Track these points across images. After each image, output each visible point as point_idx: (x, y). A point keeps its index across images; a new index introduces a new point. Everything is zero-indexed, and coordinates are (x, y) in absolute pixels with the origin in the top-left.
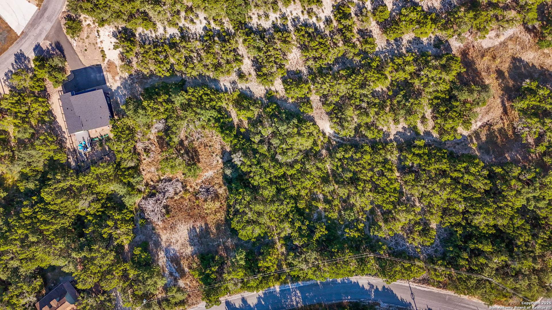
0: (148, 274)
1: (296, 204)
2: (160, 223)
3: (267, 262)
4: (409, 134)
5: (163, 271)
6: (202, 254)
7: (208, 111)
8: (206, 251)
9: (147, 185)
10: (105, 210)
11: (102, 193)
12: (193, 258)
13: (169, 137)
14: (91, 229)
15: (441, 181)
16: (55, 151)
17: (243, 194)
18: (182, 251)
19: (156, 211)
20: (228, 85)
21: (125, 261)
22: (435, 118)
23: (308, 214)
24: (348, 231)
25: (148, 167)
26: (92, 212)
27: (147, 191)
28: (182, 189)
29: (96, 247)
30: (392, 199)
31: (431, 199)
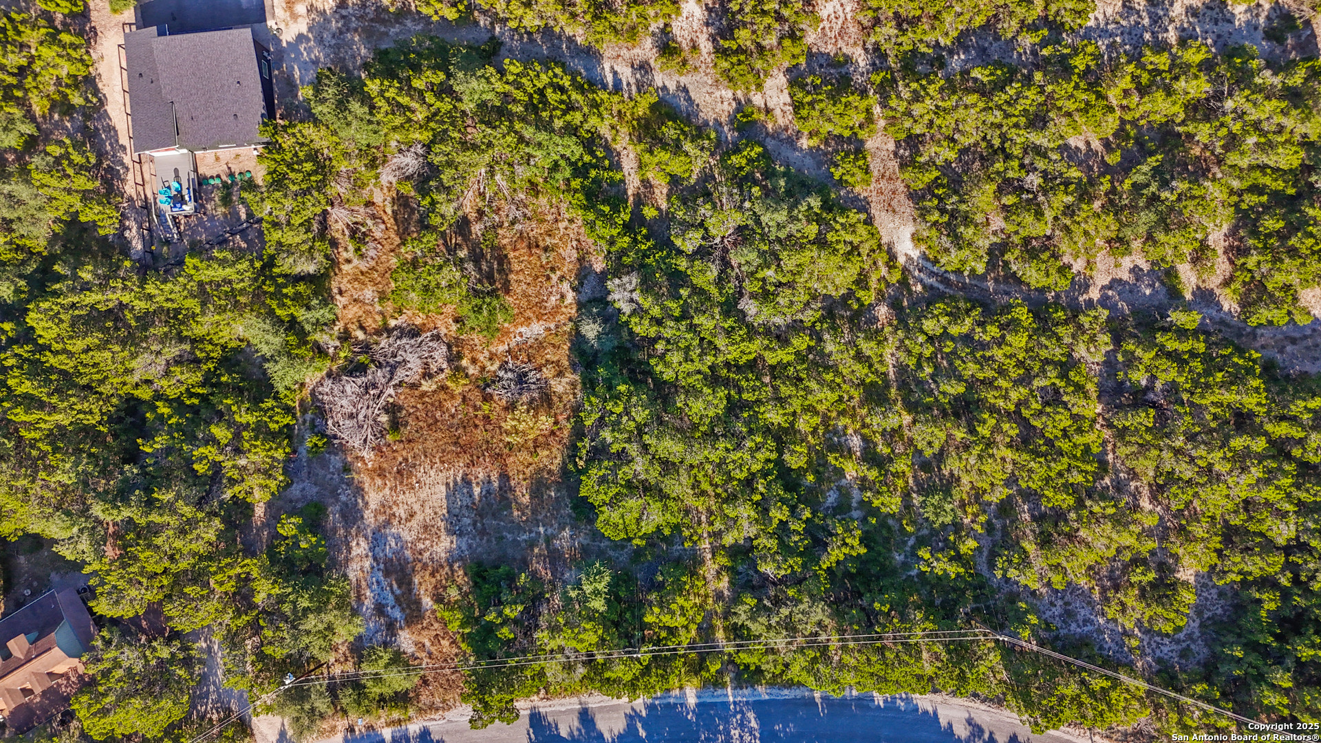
0: (311, 599)
1: (781, 453)
2: (368, 454)
3: (673, 613)
4: (1148, 292)
5: (359, 597)
6: (479, 564)
7: (557, 139)
8: (493, 557)
9: (345, 336)
10: (212, 394)
11: (211, 342)
12: (452, 571)
13: (428, 199)
14: (161, 441)
15: (1238, 443)
16: (86, 196)
17: (629, 400)
18: (421, 546)
19: (361, 417)
20: (626, 75)
21: (249, 552)
22: (1237, 251)
23: (810, 490)
24: (927, 556)
25: (356, 285)
26: (172, 393)
27: (342, 355)
28: (445, 366)
29: (166, 496)
30: (1076, 478)
31: (1196, 495)
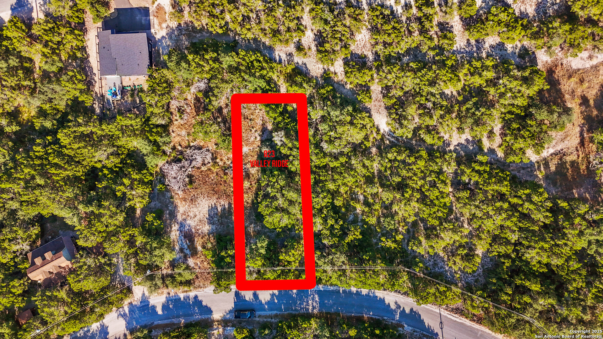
0: (157, 244)
1: (333, 200)
2: (180, 193)
3: (290, 256)
4: (471, 148)
5: (174, 245)
6: (220, 235)
7: (256, 80)
8: (225, 233)
9: (174, 148)
10: (124, 167)
11: (124, 148)
12: (209, 237)
13: (208, 99)
14: (104, 183)
15: (498, 204)
16: (81, 92)
17: (278, 178)
18: (198, 227)
19: (178, 178)
20: (284, 57)
21: (134, 226)
22: (503, 135)
23: (344, 214)
24: (384, 240)
25: (179, 129)
26: (109, 166)
27: (172, 155)
28: (210, 161)
29: (106, 204)
30: (440, 214)
31: (482, 222)
